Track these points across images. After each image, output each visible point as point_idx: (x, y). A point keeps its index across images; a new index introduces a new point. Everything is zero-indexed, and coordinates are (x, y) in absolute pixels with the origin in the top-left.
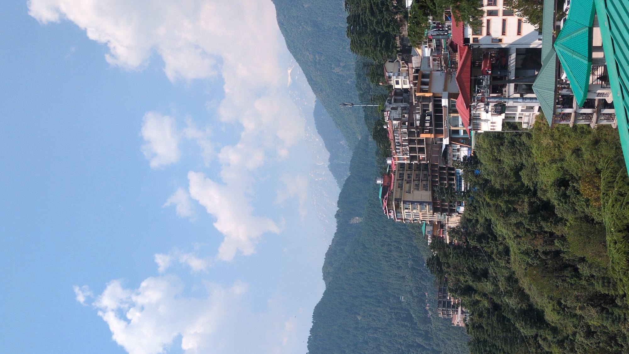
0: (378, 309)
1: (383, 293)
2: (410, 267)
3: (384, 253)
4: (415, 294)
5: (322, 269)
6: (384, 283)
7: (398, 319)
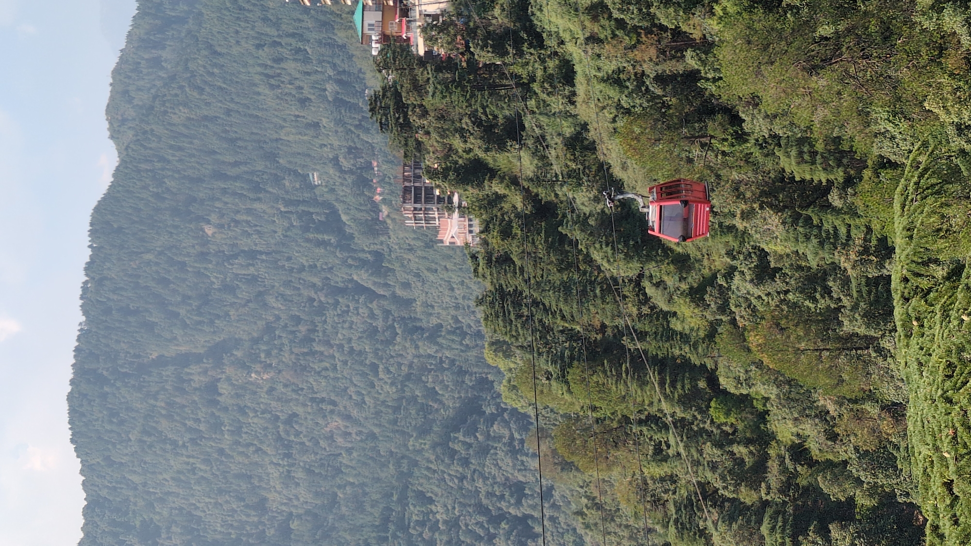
0: (257, 206)
1: (266, 166)
2: (330, 99)
3: (266, 66)
4: (346, 164)
5: (106, 111)
6: (267, 140)
7: (306, 229)
